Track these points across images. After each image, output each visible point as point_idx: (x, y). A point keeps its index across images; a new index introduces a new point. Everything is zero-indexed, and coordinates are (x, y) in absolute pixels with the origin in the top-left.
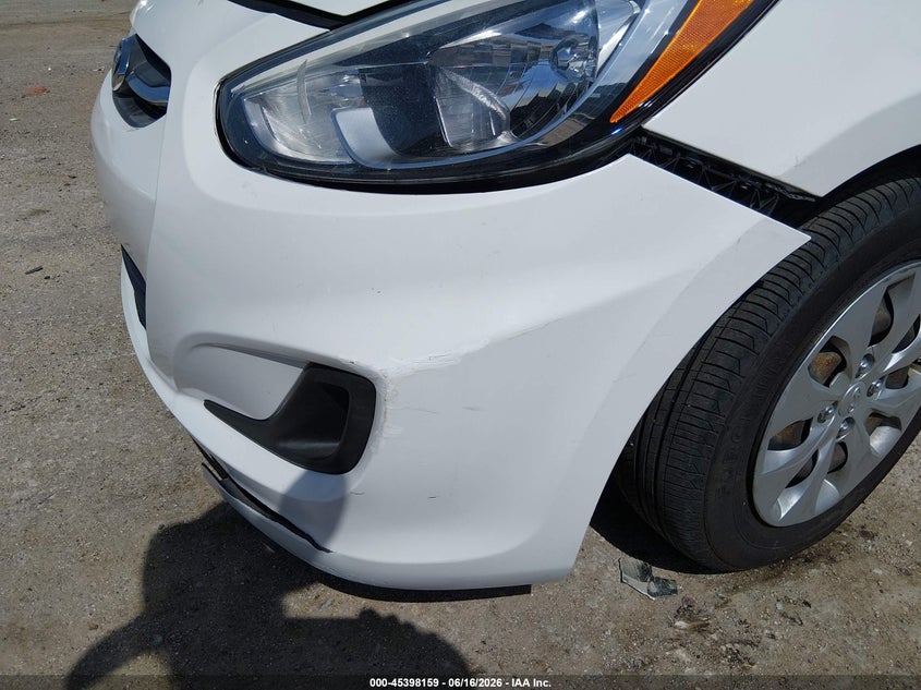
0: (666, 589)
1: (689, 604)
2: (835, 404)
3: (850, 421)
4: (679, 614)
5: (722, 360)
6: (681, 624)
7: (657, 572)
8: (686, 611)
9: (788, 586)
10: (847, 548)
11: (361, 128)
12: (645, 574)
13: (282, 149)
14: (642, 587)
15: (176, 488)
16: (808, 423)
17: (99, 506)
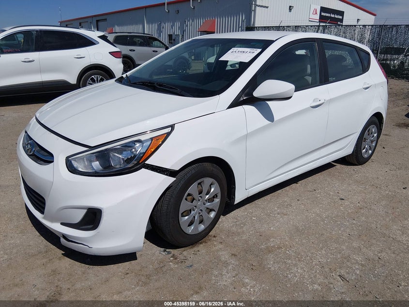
0: (169, 253)
1: (174, 255)
2: (196, 207)
3: (201, 210)
4: (172, 257)
5: (167, 199)
6: (172, 259)
7: (167, 250)
8: (173, 256)
9: (196, 249)
10: (210, 240)
11: (96, 165)
12: (165, 251)
13: (80, 170)
14: (164, 253)
15: (46, 252)
16: (190, 210)
17: (27, 258)
